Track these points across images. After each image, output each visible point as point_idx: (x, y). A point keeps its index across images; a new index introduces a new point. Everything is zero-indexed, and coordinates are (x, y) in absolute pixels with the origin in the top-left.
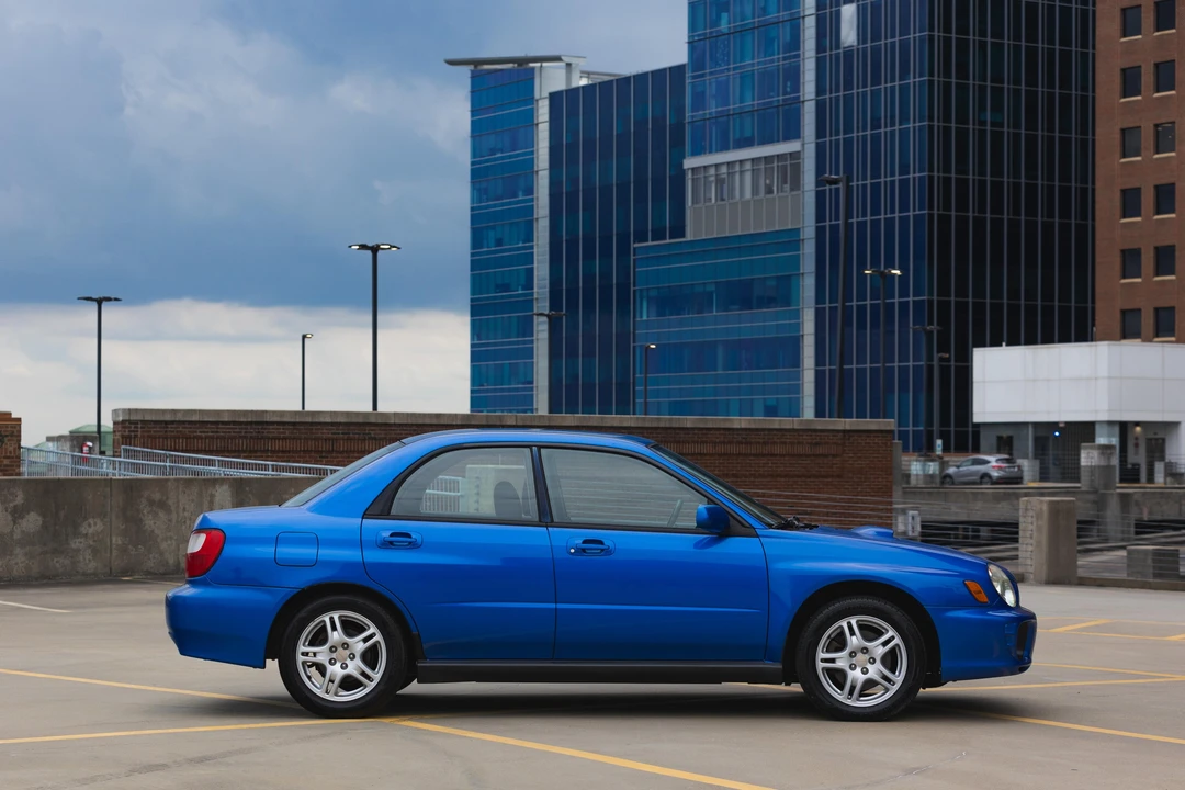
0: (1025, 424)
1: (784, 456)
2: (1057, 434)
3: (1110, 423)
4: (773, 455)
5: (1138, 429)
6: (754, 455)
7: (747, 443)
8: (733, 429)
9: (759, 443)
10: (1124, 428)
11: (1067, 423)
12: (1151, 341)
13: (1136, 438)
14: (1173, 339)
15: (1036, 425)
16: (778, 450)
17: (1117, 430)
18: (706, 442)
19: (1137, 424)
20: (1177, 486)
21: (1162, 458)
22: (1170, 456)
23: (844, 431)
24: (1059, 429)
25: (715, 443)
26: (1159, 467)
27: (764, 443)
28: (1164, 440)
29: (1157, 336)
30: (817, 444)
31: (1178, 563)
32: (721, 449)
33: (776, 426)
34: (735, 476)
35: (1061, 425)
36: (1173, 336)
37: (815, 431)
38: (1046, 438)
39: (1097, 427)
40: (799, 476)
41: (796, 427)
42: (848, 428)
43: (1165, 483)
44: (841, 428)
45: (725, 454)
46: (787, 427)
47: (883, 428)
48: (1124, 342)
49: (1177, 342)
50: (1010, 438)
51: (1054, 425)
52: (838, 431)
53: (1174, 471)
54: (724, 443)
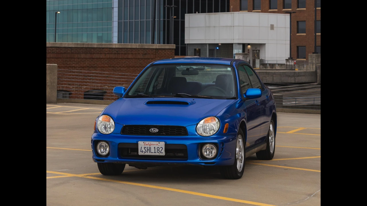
0: (206, 44)
1: (133, 59)
2: (218, 48)
3: (239, 44)
4: (128, 59)
5: (249, 46)
6: (121, 59)
7: (118, 54)
8: (113, 48)
9: (123, 53)
10: (244, 45)
11: (222, 44)
12: (251, 12)
13: (248, 50)
14: (260, 11)
15: (209, 44)
16: (130, 56)
17: (241, 46)
18: (102, 53)
19: (249, 44)
20: (264, 69)
21: (259, 58)
22: (262, 57)
23: (156, 49)
24: (219, 46)
25: (106, 53)
26: (258, 62)
27: (125, 54)
28: (259, 50)
29: (254, 10)
30: (145, 54)
31: (282, 101)
32: (108, 56)
33: (130, 47)
34: (113, 67)
35: (219, 45)
36: (260, 10)
37: (145, 49)
38: (214, 50)
39: (234, 45)
40: (138, 67)
41: (137, 47)
42: (157, 48)
43: (260, 68)
44: (155, 48)
45: (110, 58)
46: (134, 47)
47: (171, 48)
48: (240, 12)
49: (262, 12)
50: (200, 50)
51: (217, 45)
52: (153, 49)
53: (263, 63)
54: (109, 53)
